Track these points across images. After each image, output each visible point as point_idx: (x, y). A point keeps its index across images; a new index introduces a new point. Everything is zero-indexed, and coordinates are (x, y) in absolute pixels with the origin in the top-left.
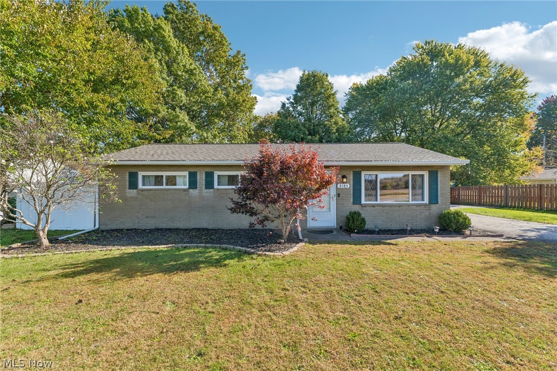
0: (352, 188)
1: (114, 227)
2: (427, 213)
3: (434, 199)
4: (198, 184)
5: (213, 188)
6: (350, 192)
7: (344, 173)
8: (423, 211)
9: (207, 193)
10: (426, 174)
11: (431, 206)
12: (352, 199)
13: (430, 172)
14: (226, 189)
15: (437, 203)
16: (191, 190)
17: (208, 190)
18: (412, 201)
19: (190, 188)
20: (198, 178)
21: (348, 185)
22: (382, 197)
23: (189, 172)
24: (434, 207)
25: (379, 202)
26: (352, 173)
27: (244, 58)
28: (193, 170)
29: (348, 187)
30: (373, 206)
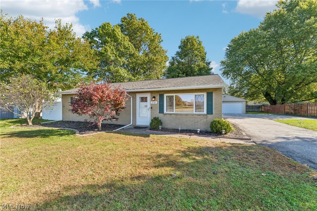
0: (158, 104)
2: (205, 120)
3: (210, 111)
6: (158, 106)
7: (154, 95)
8: (202, 119)
10: (205, 95)
11: (207, 116)
12: (159, 110)
13: (207, 93)
15: (212, 114)
18: (195, 112)
21: (157, 102)
22: (177, 109)
24: (210, 116)
25: (174, 112)
26: (158, 95)
27: (160, 36)
29: (156, 103)
30: (171, 114)
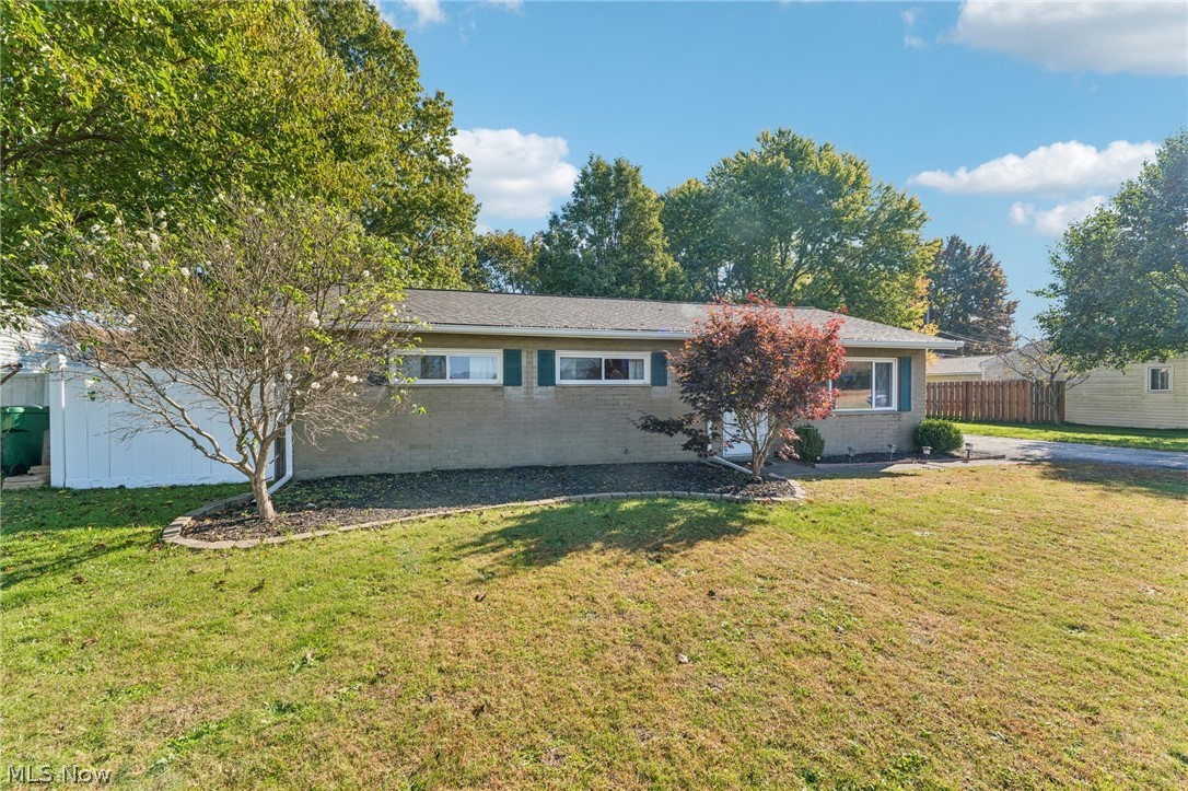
1: (333, 472)
2: (896, 427)
3: (905, 404)
4: (524, 375)
5: (553, 384)
8: (891, 423)
9: (541, 393)
10: (894, 362)
11: (902, 414)
13: (900, 359)
14: (580, 387)
15: (912, 410)
16: (510, 388)
17: (543, 389)
18: (876, 406)
19: (506, 383)
20: (524, 363)
23: (505, 351)
24: (905, 416)
27: (451, 109)
28: (512, 346)
